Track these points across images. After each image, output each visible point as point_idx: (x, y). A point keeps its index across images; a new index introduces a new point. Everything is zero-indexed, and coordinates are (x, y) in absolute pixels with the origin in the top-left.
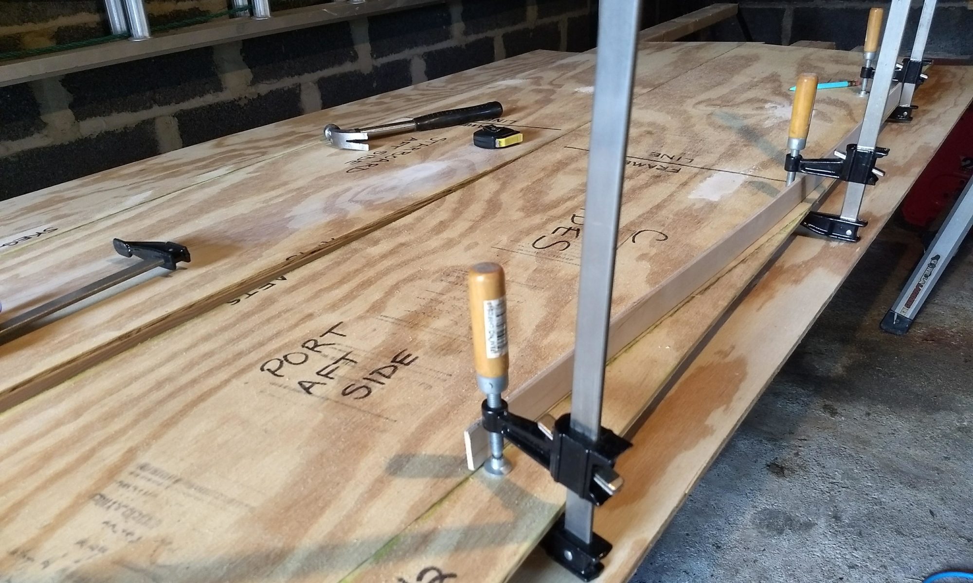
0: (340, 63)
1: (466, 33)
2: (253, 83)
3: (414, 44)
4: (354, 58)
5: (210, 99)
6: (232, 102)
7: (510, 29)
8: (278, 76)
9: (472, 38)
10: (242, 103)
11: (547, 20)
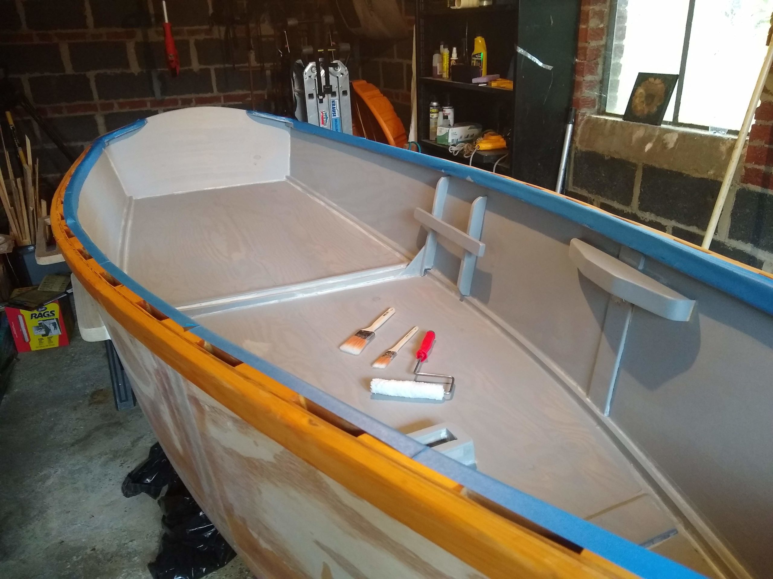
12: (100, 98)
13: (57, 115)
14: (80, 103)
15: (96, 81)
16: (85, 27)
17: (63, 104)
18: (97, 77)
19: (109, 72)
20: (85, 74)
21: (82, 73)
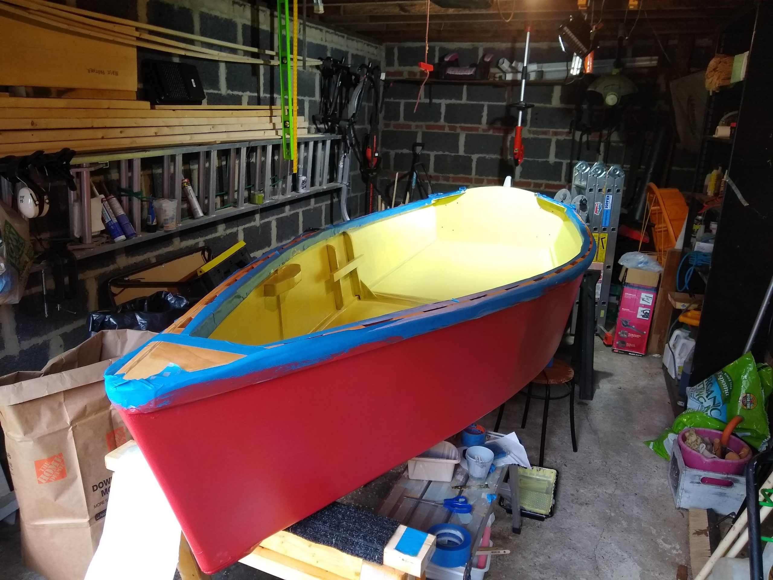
0: (250, 222)
1: (290, 210)
2: (225, 230)
3: (273, 215)
4: (255, 220)
5: (214, 235)
6: (219, 237)
7: (304, 209)
8: (232, 228)
9: (292, 212)
10: (222, 237)
11: (318, 205)
12: (476, 174)
13: (445, 183)
14: (461, 175)
15: (477, 162)
17: (451, 175)
18: (479, 159)
19: (487, 156)
20: (471, 157)
21: (469, 155)
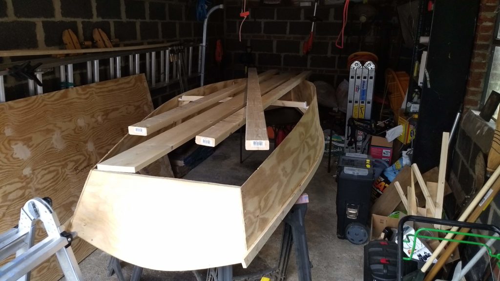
3: (159, 94)
12: (283, 65)
14: (275, 66)
15: (284, 58)
16: (286, 34)
17: (269, 66)
19: (290, 54)
21: (279, 54)
